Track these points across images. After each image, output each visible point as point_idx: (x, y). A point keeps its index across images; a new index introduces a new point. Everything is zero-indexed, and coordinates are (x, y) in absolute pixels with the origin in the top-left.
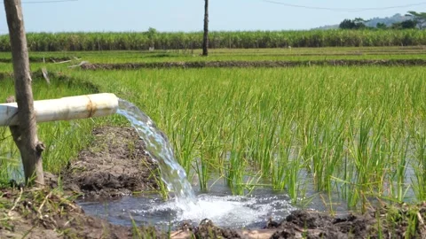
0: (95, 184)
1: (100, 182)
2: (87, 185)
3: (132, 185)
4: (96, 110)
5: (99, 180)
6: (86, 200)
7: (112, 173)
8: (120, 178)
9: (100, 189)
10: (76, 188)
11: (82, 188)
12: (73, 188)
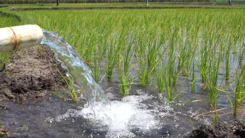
0: (22, 89)
1: (26, 86)
2: (16, 90)
3: (49, 86)
4: (21, 42)
5: (25, 85)
6: (16, 102)
7: (33, 75)
8: (39, 79)
9: (26, 92)
10: (8, 92)
11: (13, 91)
12: (6, 92)
